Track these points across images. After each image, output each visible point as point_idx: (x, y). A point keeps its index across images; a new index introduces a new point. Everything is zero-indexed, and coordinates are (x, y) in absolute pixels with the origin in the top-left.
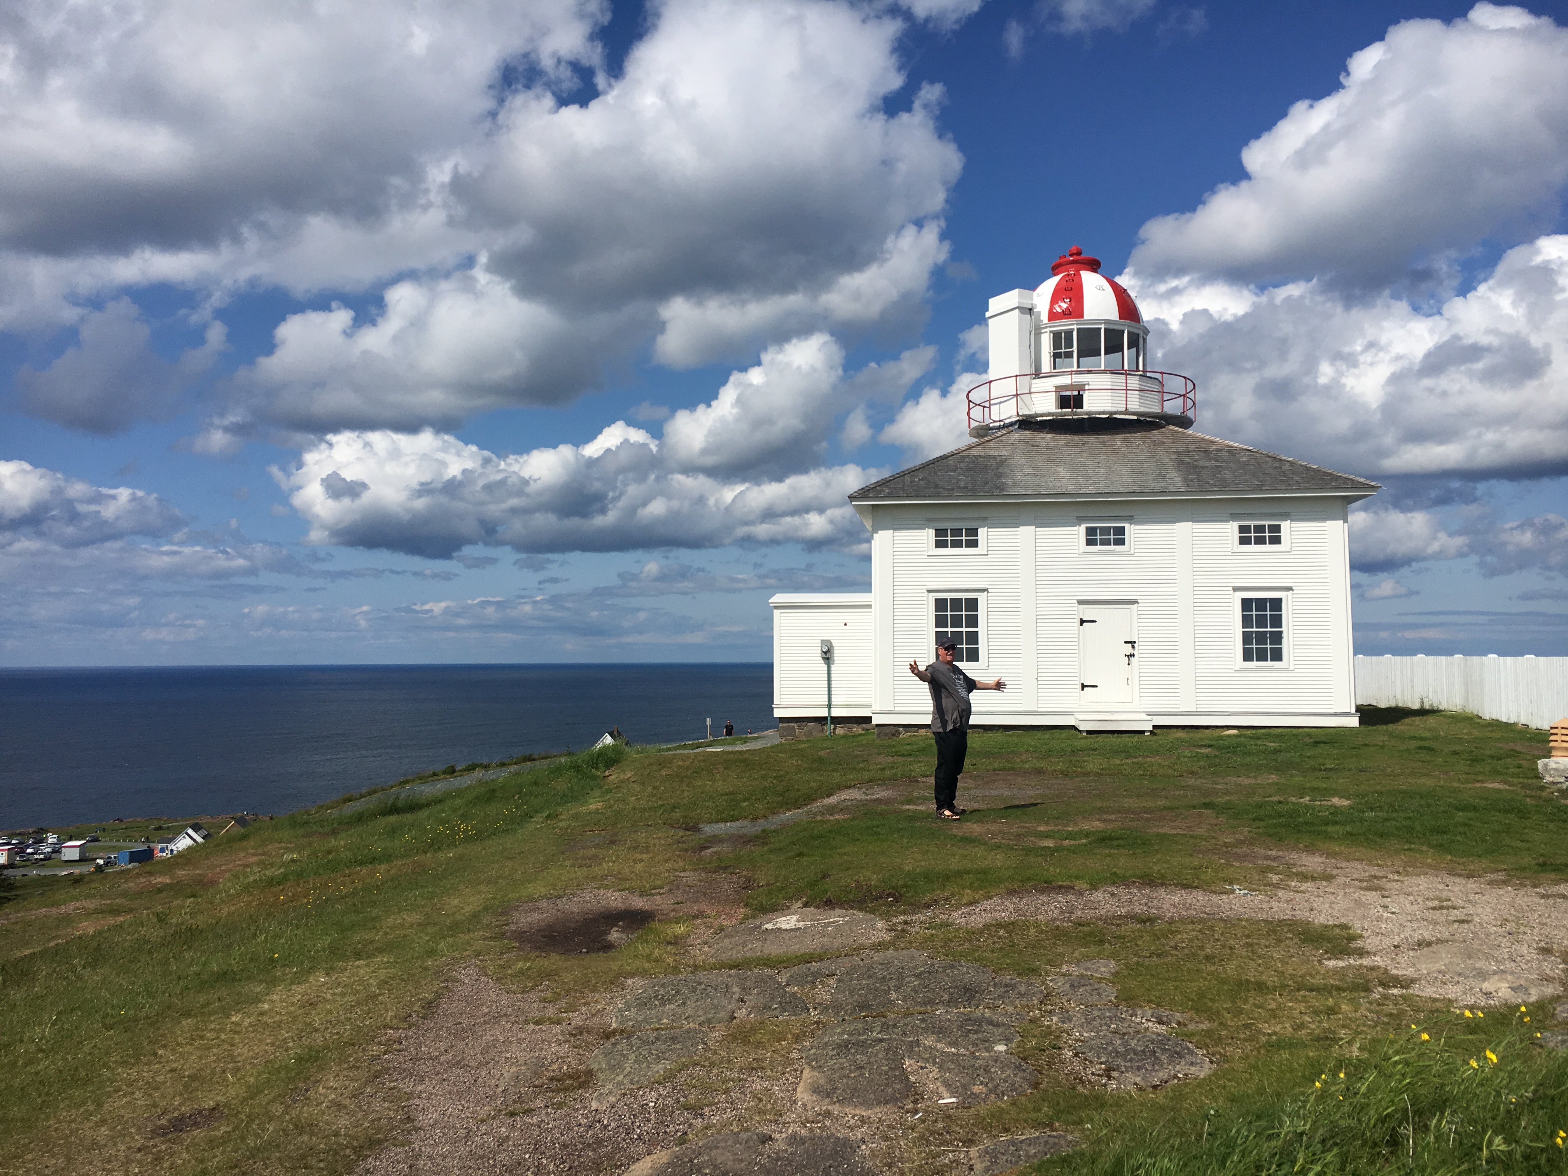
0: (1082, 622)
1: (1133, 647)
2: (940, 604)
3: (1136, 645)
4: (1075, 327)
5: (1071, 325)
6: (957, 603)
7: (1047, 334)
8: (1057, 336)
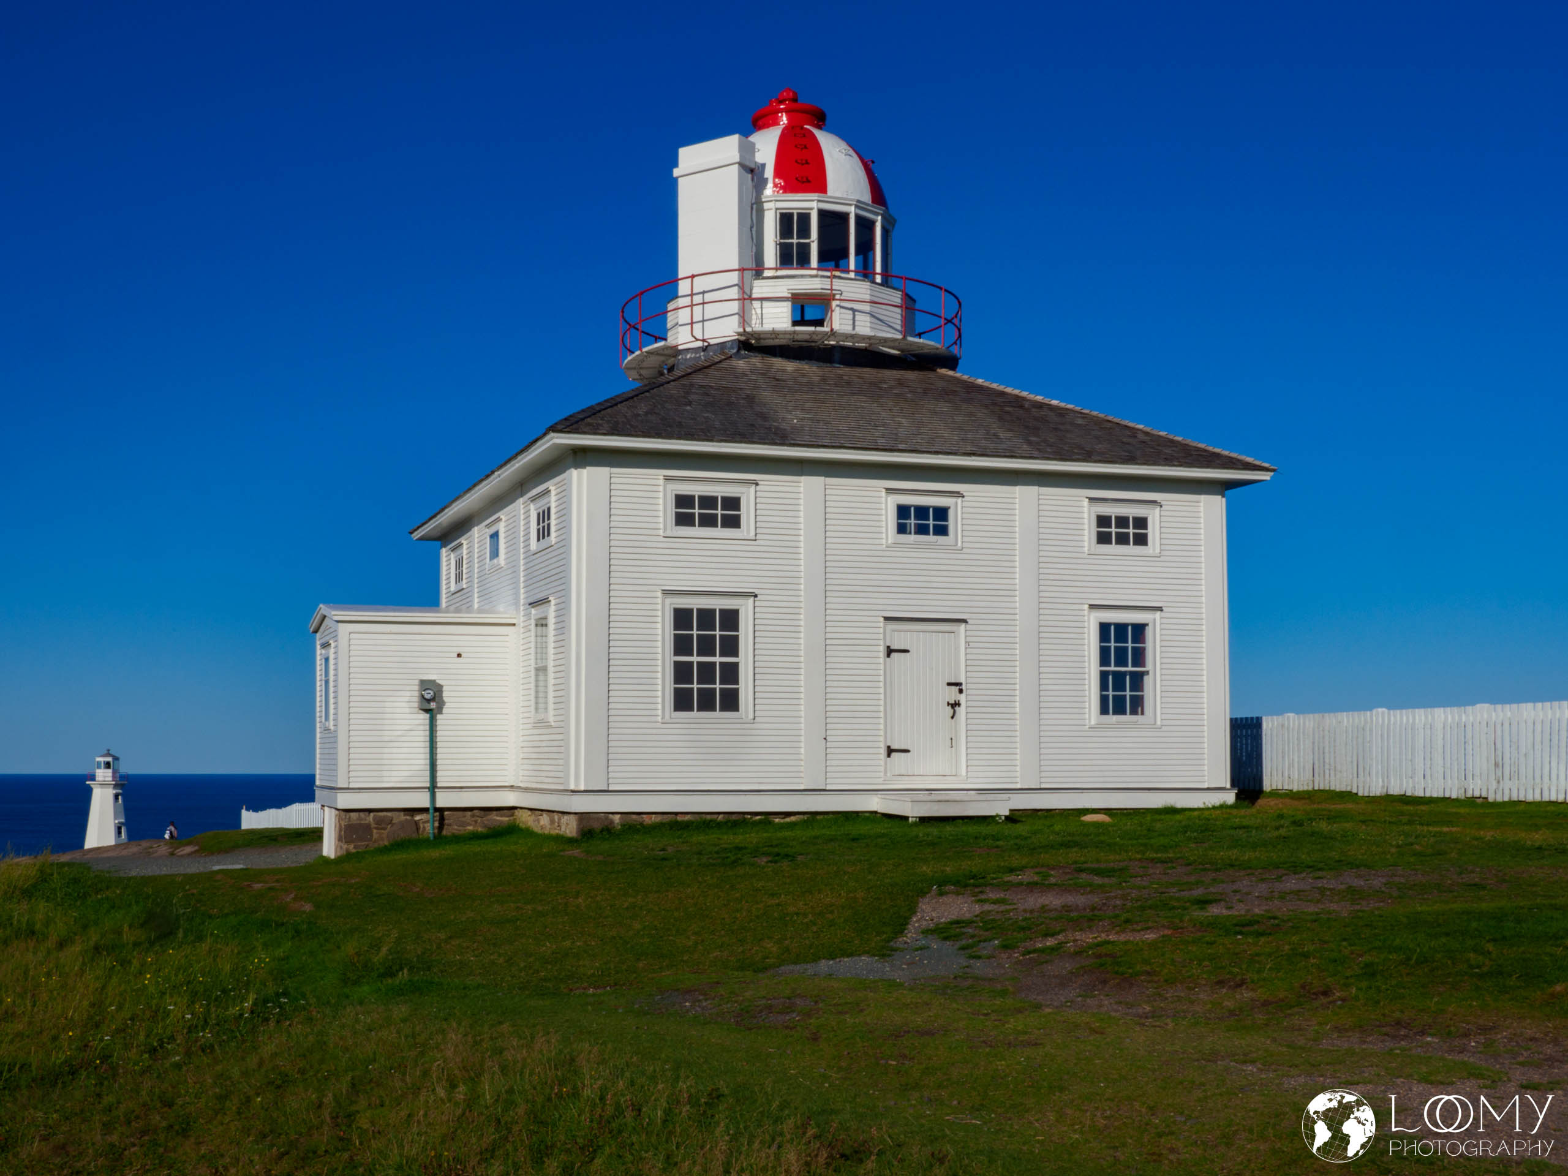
0: (890, 651)
1: (961, 691)
2: (682, 617)
3: (964, 687)
4: (814, 205)
5: (809, 203)
6: (706, 617)
7: (772, 213)
8: (785, 219)
